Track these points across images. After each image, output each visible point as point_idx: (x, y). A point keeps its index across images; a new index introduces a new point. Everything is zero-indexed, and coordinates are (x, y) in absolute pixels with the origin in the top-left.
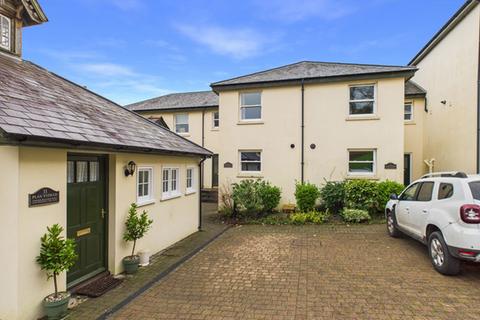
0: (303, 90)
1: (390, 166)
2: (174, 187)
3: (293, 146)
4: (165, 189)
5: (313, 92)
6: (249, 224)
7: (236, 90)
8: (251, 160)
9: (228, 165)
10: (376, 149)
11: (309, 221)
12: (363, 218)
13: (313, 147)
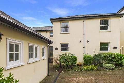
0: (84, 21)
1: (115, 48)
2: (36, 56)
3: (80, 41)
4: (31, 56)
5: (88, 22)
6: (67, 71)
7: (59, 21)
8: (65, 47)
9: (57, 49)
10: (110, 42)
11: (92, 69)
12: (113, 67)
13: (88, 42)
